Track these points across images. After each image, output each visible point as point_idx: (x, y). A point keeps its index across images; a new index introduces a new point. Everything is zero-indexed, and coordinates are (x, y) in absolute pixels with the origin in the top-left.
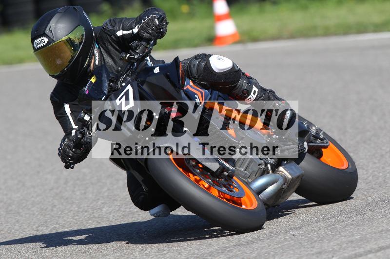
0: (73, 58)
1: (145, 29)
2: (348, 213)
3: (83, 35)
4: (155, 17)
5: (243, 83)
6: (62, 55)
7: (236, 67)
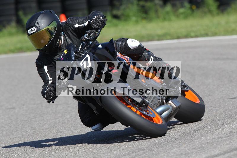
0: (50, 40)
1: (95, 23)
2: (143, 150)
3: (55, 28)
4: (100, 16)
5: (145, 54)
6: (44, 37)
7: (141, 46)
